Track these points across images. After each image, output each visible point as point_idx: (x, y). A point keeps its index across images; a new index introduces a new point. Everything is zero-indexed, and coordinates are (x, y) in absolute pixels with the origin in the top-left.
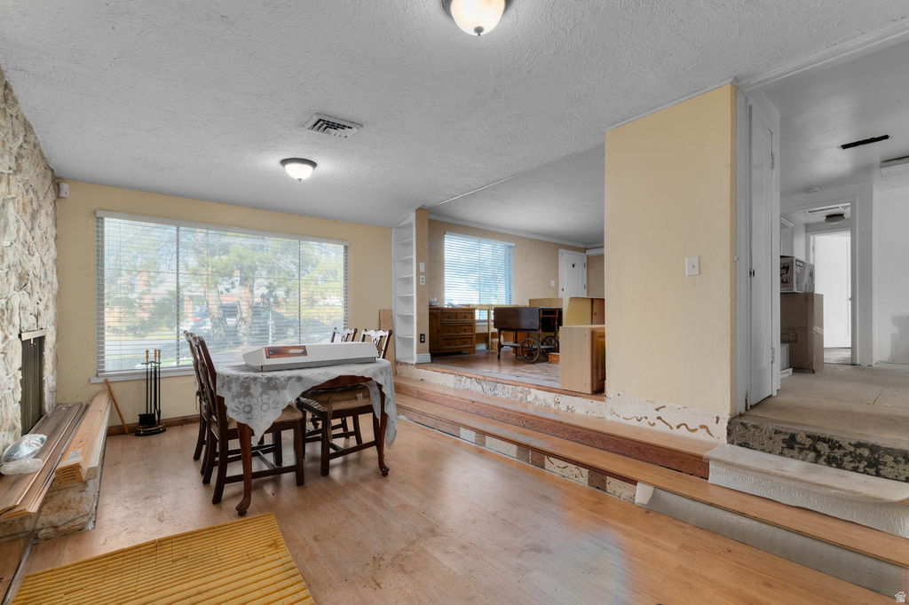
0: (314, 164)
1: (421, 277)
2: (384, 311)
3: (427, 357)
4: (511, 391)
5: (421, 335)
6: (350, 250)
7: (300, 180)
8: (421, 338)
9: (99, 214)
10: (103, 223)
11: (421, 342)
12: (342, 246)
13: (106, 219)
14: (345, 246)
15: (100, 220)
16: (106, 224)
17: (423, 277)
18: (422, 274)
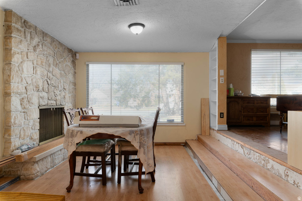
0: (143, 25)
1: (221, 78)
2: (204, 99)
3: (225, 127)
4: (258, 158)
5: (221, 113)
6: (184, 67)
7: (137, 34)
8: (221, 115)
9: (87, 63)
10: (89, 66)
11: (221, 117)
12: (181, 65)
13: (90, 65)
14: (182, 65)
15: (88, 65)
16: (90, 66)
17: (223, 78)
18: (222, 76)
